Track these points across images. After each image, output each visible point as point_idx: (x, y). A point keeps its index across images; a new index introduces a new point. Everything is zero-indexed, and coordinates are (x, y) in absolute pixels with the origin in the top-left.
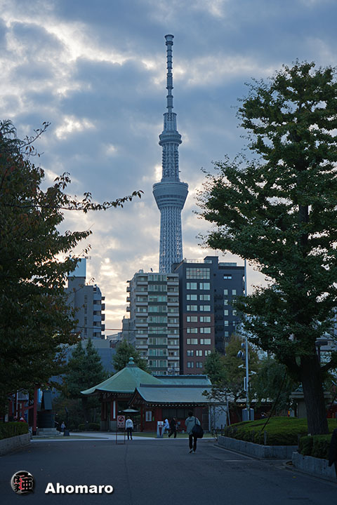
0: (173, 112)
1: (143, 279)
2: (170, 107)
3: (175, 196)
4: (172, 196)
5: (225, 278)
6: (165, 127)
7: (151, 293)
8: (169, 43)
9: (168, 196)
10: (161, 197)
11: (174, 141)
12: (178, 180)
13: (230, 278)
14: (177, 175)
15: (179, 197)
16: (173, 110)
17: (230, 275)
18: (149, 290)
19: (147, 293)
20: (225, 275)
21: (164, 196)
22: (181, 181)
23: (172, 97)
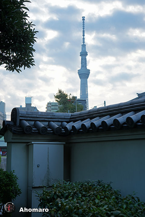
1: (50, 104)
2: (84, 42)
3: (85, 74)
4: (84, 74)
5: (79, 104)
6: (82, 49)
7: (52, 109)
8: (84, 20)
9: (83, 74)
10: (80, 74)
11: (85, 54)
12: (86, 68)
13: (81, 104)
14: (86, 67)
15: (87, 74)
16: (85, 44)
17: (81, 103)
18: (52, 108)
19: (51, 109)
20: (79, 103)
21: (82, 74)
22: (88, 69)
23: (84, 39)
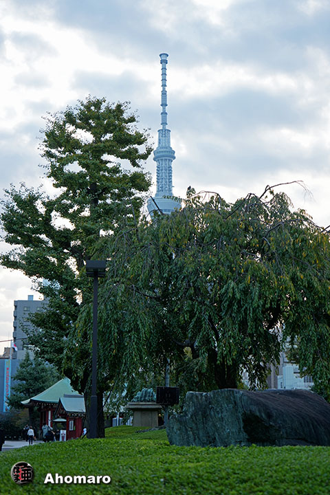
0: (167, 128)
2: (164, 123)
4: (165, 210)
6: (159, 143)
8: (164, 62)
12: (172, 194)
14: (170, 190)
23: (166, 113)
